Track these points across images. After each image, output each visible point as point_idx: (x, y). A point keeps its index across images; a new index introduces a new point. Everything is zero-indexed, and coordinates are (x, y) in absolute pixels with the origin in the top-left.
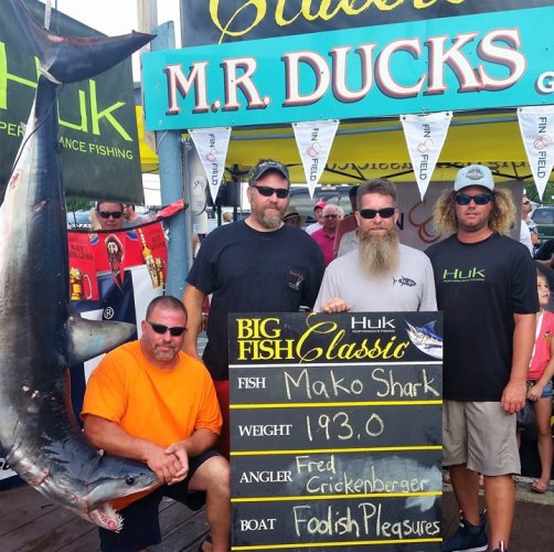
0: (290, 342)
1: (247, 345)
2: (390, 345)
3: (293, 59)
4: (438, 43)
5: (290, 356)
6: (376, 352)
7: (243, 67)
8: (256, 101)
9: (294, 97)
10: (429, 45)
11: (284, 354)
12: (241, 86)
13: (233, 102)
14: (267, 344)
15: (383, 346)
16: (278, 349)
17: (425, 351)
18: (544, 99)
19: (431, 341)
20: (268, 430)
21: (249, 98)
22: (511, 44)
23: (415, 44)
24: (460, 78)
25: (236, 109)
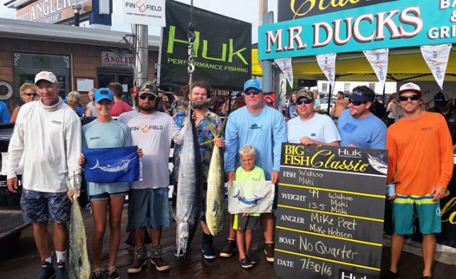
0: (308, 158)
1: (288, 157)
2: (358, 164)
3: (317, 26)
4: (381, 15)
5: (308, 164)
6: (350, 167)
7: (296, 31)
8: (301, 46)
9: (317, 43)
10: (377, 17)
11: (305, 163)
12: (295, 39)
13: (292, 47)
14: (297, 158)
15: (354, 164)
16: (302, 160)
17: (377, 169)
18: (432, 42)
19: (381, 165)
20: (295, 197)
21: (298, 45)
22: (415, 14)
23: (371, 16)
24: (391, 32)
25: (293, 49)
